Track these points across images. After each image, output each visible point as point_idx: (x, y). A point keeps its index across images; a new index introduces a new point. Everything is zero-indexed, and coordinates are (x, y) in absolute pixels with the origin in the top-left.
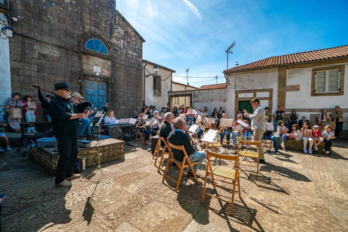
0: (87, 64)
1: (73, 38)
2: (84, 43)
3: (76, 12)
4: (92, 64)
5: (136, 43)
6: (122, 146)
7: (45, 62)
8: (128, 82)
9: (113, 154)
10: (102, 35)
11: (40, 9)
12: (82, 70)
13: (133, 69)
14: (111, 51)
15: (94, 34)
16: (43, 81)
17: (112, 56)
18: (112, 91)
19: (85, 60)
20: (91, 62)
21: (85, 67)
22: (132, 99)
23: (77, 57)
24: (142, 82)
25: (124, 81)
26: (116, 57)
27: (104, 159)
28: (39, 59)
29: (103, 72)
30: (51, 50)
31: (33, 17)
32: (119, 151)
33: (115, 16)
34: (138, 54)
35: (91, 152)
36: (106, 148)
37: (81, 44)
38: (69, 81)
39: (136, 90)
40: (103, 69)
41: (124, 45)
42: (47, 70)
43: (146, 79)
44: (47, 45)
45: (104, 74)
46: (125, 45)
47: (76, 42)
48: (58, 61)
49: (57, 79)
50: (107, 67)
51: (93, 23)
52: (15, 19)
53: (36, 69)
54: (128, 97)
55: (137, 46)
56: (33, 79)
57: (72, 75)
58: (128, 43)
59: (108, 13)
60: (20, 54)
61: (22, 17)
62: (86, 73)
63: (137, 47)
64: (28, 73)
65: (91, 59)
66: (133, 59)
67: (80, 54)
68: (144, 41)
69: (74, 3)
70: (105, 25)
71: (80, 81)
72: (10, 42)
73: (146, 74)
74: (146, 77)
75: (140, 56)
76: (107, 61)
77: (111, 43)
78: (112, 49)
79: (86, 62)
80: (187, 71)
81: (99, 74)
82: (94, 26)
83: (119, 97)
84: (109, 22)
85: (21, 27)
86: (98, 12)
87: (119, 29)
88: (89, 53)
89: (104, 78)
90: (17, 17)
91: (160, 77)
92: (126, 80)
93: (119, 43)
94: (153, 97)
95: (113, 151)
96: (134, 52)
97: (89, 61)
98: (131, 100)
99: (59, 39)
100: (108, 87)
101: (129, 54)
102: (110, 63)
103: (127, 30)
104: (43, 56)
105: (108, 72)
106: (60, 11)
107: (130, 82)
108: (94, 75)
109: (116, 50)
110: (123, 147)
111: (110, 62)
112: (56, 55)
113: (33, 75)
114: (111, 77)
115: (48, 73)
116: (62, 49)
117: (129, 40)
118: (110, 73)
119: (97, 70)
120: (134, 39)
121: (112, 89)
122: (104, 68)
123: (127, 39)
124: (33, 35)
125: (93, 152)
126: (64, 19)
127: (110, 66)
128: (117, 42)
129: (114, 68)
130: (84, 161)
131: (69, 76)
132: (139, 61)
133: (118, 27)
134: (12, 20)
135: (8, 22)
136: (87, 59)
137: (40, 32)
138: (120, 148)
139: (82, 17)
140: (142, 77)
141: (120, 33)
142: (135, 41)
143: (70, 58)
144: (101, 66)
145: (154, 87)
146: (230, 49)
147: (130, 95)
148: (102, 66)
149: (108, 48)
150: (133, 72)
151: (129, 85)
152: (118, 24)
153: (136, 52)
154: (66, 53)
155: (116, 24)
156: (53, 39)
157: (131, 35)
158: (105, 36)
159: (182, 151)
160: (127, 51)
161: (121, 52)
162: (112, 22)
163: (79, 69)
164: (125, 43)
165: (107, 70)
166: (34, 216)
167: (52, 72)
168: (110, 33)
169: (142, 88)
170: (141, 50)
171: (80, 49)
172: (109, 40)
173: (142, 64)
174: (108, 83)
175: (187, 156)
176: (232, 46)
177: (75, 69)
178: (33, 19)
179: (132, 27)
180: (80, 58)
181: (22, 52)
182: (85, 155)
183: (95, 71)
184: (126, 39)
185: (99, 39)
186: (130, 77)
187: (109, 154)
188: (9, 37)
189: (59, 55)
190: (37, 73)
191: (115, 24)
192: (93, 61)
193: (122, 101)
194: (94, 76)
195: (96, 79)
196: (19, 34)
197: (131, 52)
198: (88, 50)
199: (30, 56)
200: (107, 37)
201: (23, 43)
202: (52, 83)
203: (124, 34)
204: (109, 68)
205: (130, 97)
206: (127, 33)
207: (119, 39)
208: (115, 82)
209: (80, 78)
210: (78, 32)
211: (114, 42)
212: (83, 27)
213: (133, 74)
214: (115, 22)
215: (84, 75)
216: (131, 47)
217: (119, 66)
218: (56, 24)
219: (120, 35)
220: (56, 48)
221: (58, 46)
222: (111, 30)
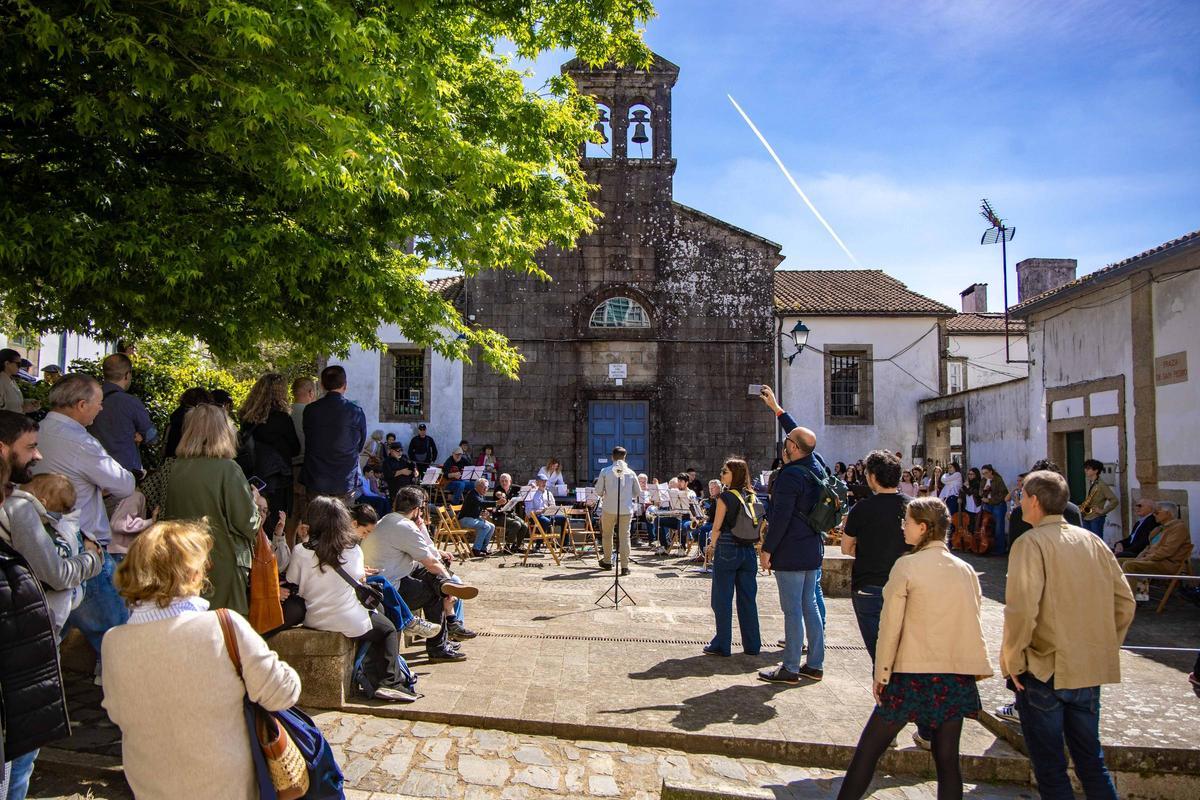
0: (593, 363)
1: (563, 313)
2: (586, 318)
4: (606, 360)
5: (747, 264)
8: (714, 390)
10: (632, 283)
11: (506, 283)
12: (580, 378)
13: (734, 347)
14: (659, 313)
15: (611, 289)
17: (662, 327)
18: (658, 422)
19: (587, 354)
20: (602, 358)
21: (587, 373)
23: (569, 353)
25: (700, 388)
26: (675, 327)
29: (634, 375)
31: (495, 302)
33: (671, 217)
34: (756, 295)
37: (581, 322)
38: (552, 409)
39: (747, 411)
40: (633, 367)
41: (700, 287)
42: (513, 393)
45: (635, 379)
46: (704, 285)
47: (569, 321)
48: (531, 373)
49: (529, 408)
50: (645, 359)
51: (608, 262)
52: (473, 317)
53: (497, 393)
54: (716, 434)
55: (749, 272)
56: (491, 413)
57: (558, 395)
58: (714, 275)
59: (648, 219)
60: (476, 372)
61: (482, 309)
62: (590, 384)
63: (748, 276)
64: (484, 404)
65: (603, 349)
66: (737, 316)
67: (577, 344)
70: (641, 254)
71: (575, 405)
73: (787, 355)
74: (791, 362)
75: (765, 298)
76: (646, 343)
77: (658, 295)
78: (659, 309)
81: (623, 382)
82: (612, 267)
83: (682, 434)
84: (651, 243)
86: (622, 230)
87: (684, 248)
88: (598, 338)
89: (634, 391)
91: (864, 352)
92: (706, 384)
93: (682, 284)
94: (824, 427)
96: (738, 294)
97: (597, 355)
98: (728, 443)
99: (535, 325)
101: (718, 306)
102: (654, 347)
103: (709, 238)
105: (648, 373)
107: (723, 388)
108: (610, 386)
109: (674, 308)
111: (655, 344)
112: (530, 360)
114: (657, 384)
115: (516, 399)
116: (540, 345)
117: (717, 265)
118: (656, 373)
119: (618, 373)
120: (736, 256)
121: (657, 415)
122: (636, 363)
123: (712, 264)
127: (655, 355)
128: (677, 284)
129: (666, 359)
131: (552, 400)
132: (760, 317)
133: (681, 242)
134: (469, 319)
136: (593, 352)
137: (505, 324)
139: (583, 261)
140: (772, 364)
141: (685, 256)
142: (740, 260)
143: (556, 360)
144: (629, 361)
147: (721, 428)
148: (632, 359)
149: (648, 311)
150: (735, 357)
151: (719, 396)
152: (682, 233)
153: (747, 293)
154: (548, 352)
155: (674, 238)
156: (526, 330)
157: (725, 249)
158: (639, 282)
160: (712, 298)
161: (689, 310)
162: (659, 238)
163: (575, 379)
164: (705, 278)
165: (646, 367)
167: (522, 396)
168: (654, 270)
171: (577, 332)
172: (650, 290)
173: (774, 322)
174: (652, 399)
177: (566, 381)
178: (496, 306)
180: (577, 354)
181: (478, 370)
183: (611, 376)
184: (706, 266)
185: (624, 295)
186: (722, 375)
189: (536, 358)
190: (497, 401)
191: (670, 237)
192: (606, 354)
193: (691, 446)
194: (610, 389)
195: (614, 396)
197: (728, 299)
198: (596, 330)
200: (645, 281)
203: (701, 254)
204: (652, 361)
205: (723, 434)
206: (713, 249)
207: (682, 275)
208: (671, 396)
209: (575, 400)
210: (573, 298)
211: (667, 287)
212: (585, 282)
213: (735, 362)
214: (672, 231)
215: (585, 390)
216: (726, 284)
217: (684, 350)
218: (532, 298)
219: (686, 263)
220: (530, 346)
221: (534, 341)
222: (657, 259)
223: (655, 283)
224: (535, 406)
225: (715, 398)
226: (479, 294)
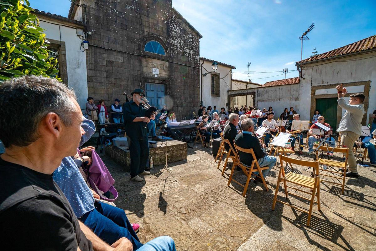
0: (147, 66)
1: (134, 42)
2: (143, 47)
3: (136, 17)
4: (151, 66)
5: (193, 40)
6: (184, 148)
7: (111, 68)
8: (185, 82)
9: (176, 155)
10: (160, 36)
11: (107, 20)
12: (142, 73)
13: (190, 68)
14: (168, 51)
15: (152, 36)
16: (111, 85)
17: (170, 56)
18: (170, 93)
19: (144, 63)
20: (150, 65)
21: (144, 70)
22: (189, 100)
23: (137, 60)
24: (200, 82)
25: (181, 81)
26: (174, 57)
27: (169, 160)
28: (107, 66)
29: (161, 74)
30: (116, 56)
31: (102, 28)
32: (181, 152)
33: (172, 14)
34: (195, 51)
35: (157, 152)
36: (170, 149)
37: (141, 48)
38: (131, 84)
39: (193, 91)
40: (161, 70)
41: (181, 44)
42: (113, 76)
43: (204, 78)
44: (114, 52)
45: (162, 75)
47: (136, 47)
48: (122, 67)
49: (121, 83)
50: (165, 68)
51: (151, 25)
52: (90, 33)
53: (105, 75)
54: (186, 98)
55: (193, 43)
56: (103, 84)
57: (133, 79)
58: (184, 41)
59: (164, 12)
60: (94, 63)
61: (95, 30)
62: (146, 75)
63: (193, 44)
64: (99, 80)
65: (150, 62)
66: (190, 57)
67: (140, 57)
68: (201, 37)
69: (134, 8)
70: (162, 25)
71: (141, 84)
72: (87, 54)
73: (203, 73)
74: (204, 76)
75: (197, 53)
76: (165, 62)
77: (168, 43)
78: (169, 49)
79: (145, 65)
80: (248, 66)
81: (158, 76)
82: (152, 28)
83: (176, 98)
84: (165, 22)
85: (94, 39)
86: (155, 13)
87: (176, 28)
88: (148, 56)
89: (162, 80)
90: (91, 31)
91: (218, 75)
92: (183, 80)
93: (175, 41)
94: (210, 97)
95: (176, 152)
96: (191, 50)
97: (148, 64)
99: (122, 45)
100: (166, 88)
101: (185, 52)
102: (167, 64)
103: (183, 27)
104: (110, 63)
105: (166, 74)
106: (123, 18)
107: (187, 82)
108: (153, 77)
109: (173, 50)
110: (186, 148)
111: (168, 62)
112: (120, 61)
113: (103, 80)
114: (169, 78)
115: (115, 79)
116: (124, 55)
118: (168, 74)
119: (156, 72)
120: (190, 36)
121: (169, 90)
123: (184, 37)
124: (102, 44)
125: (159, 152)
126: (126, 26)
127: (168, 67)
128: (174, 41)
129: (171, 69)
130: (152, 160)
131: (131, 80)
132: (196, 59)
133: (175, 25)
134: (88, 34)
135: (86, 37)
136: (146, 62)
137: (107, 41)
138: (183, 149)
139: (141, 21)
140: (200, 76)
141: (176, 31)
142: (191, 38)
143: (132, 62)
145: (212, 86)
146: (305, 34)
147: (187, 96)
148: (160, 67)
149: (165, 49)
150: (190, 72)
152: (175, 22)
153: (193, 50)
154: (128, 58)
155: (173, 23)
156: (118, 46)
157: (187, 33)
158: (162, 36)
159: (251, 155)
160: (184, 49)
161: (178, 52)
162: (168, 21)
163: (140, 72)
164: (182, 41)
165: (165, 71)
166: (121, 201)
167: (117, 78)
168: (167, 33)
169: (200, 88)
170: (199, 48)
171: (140, 52)
172: (166, 41)
173: (200, 62)
174: (166, 84)
175: (255, 160)
176: (309, 30)
177: (136, 73)
178: (102, 30)
179: (189, 24)
180: (140, 62)
181: (95, 62)
182: (152, 154)
183: (153, 73)
184: (182, 37)
185: (157, 40)
186: (187, 77)
187: (173, 154)
188: (86, 50)
189: (123, 61)
190: (106, 79)
191: (172, 23)
192: (151, 63)
193: (179, 102)
195: (155, 82)
196: (92, 46)
197: (188, 51)
198: (147, 53)
199: (100, 64)
200: (164, 37)
201: (95, 53)
202: (118, 88)
203: (181, 32)
204: (167, 69)
205: (188, 98)
206: (184, 31)
207: (175, 38)
208: (173, 83)
209: (140, 81)
210: (138, 36)
211: (171, 41)
212: (143, 31)
213: (190, 73)
214: (172, 20)
215: (144, 78)
216: (188, 45)
217: (176, 67)
218: (120, 31)
219: (176, 34)
220: (120, 54)
221: (122, 52)
222: (167, 29)
223: (167, 39)
224: (123, 83)
225: (185, 86)
226: (92, 21)
